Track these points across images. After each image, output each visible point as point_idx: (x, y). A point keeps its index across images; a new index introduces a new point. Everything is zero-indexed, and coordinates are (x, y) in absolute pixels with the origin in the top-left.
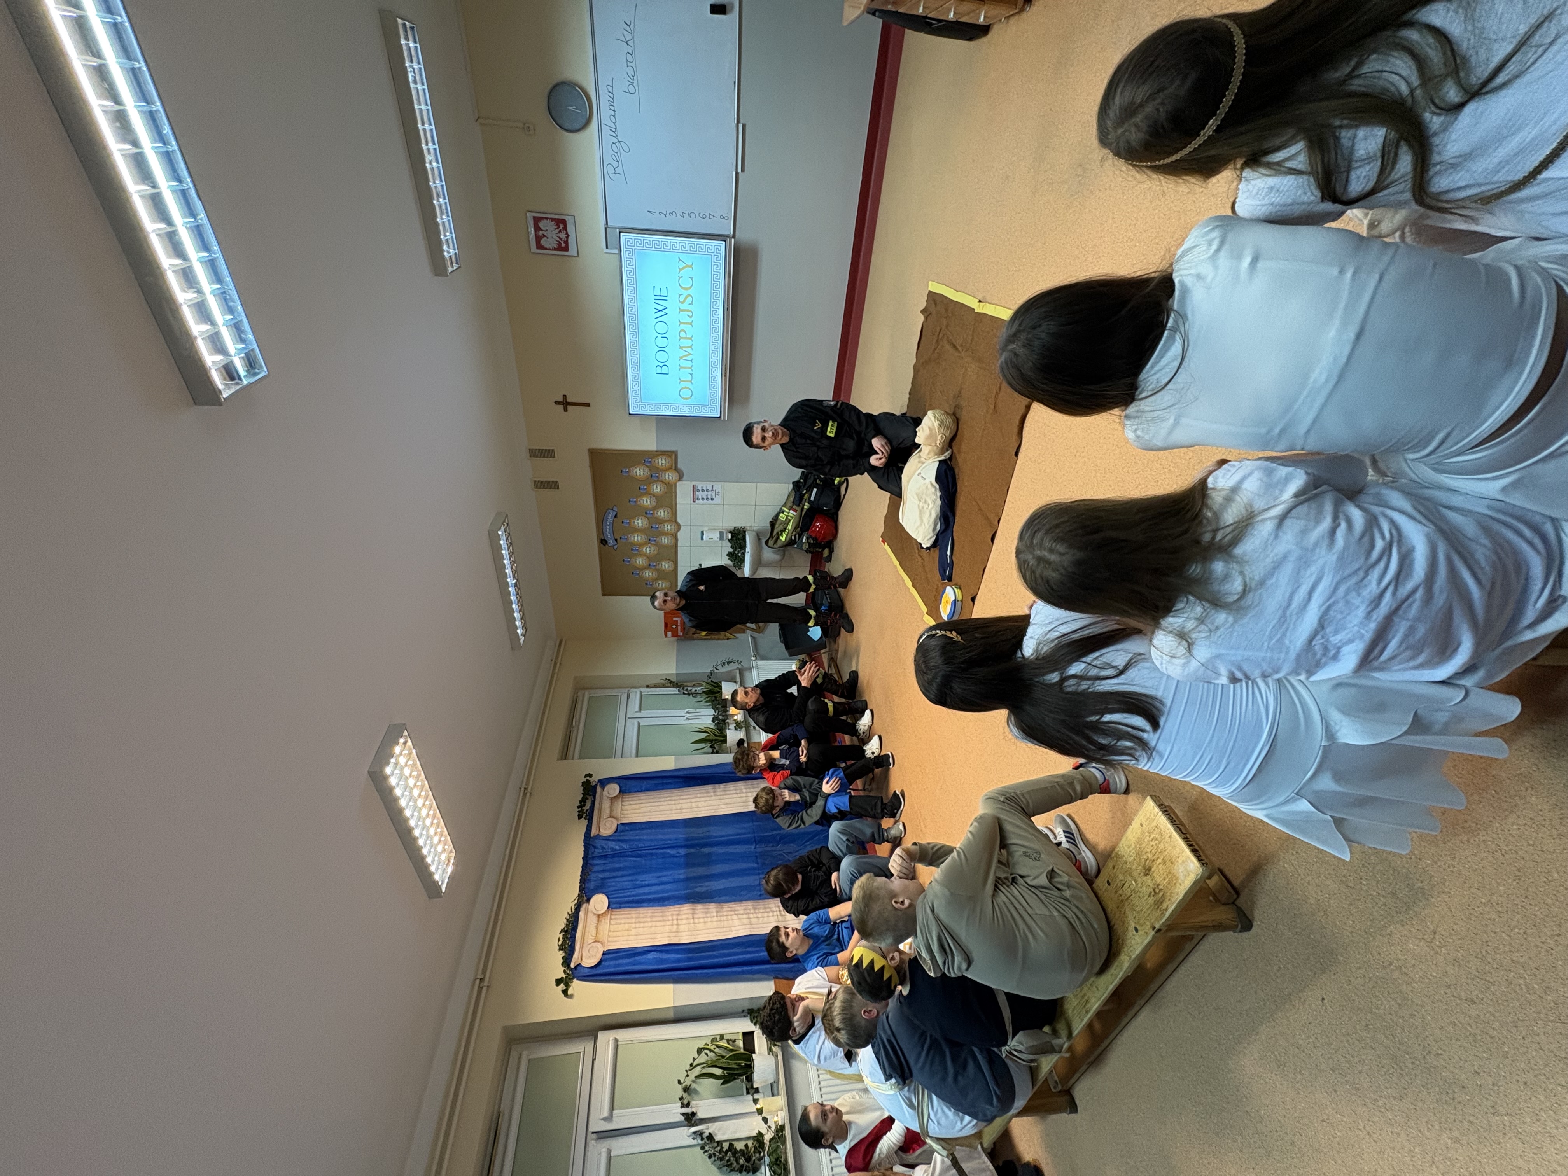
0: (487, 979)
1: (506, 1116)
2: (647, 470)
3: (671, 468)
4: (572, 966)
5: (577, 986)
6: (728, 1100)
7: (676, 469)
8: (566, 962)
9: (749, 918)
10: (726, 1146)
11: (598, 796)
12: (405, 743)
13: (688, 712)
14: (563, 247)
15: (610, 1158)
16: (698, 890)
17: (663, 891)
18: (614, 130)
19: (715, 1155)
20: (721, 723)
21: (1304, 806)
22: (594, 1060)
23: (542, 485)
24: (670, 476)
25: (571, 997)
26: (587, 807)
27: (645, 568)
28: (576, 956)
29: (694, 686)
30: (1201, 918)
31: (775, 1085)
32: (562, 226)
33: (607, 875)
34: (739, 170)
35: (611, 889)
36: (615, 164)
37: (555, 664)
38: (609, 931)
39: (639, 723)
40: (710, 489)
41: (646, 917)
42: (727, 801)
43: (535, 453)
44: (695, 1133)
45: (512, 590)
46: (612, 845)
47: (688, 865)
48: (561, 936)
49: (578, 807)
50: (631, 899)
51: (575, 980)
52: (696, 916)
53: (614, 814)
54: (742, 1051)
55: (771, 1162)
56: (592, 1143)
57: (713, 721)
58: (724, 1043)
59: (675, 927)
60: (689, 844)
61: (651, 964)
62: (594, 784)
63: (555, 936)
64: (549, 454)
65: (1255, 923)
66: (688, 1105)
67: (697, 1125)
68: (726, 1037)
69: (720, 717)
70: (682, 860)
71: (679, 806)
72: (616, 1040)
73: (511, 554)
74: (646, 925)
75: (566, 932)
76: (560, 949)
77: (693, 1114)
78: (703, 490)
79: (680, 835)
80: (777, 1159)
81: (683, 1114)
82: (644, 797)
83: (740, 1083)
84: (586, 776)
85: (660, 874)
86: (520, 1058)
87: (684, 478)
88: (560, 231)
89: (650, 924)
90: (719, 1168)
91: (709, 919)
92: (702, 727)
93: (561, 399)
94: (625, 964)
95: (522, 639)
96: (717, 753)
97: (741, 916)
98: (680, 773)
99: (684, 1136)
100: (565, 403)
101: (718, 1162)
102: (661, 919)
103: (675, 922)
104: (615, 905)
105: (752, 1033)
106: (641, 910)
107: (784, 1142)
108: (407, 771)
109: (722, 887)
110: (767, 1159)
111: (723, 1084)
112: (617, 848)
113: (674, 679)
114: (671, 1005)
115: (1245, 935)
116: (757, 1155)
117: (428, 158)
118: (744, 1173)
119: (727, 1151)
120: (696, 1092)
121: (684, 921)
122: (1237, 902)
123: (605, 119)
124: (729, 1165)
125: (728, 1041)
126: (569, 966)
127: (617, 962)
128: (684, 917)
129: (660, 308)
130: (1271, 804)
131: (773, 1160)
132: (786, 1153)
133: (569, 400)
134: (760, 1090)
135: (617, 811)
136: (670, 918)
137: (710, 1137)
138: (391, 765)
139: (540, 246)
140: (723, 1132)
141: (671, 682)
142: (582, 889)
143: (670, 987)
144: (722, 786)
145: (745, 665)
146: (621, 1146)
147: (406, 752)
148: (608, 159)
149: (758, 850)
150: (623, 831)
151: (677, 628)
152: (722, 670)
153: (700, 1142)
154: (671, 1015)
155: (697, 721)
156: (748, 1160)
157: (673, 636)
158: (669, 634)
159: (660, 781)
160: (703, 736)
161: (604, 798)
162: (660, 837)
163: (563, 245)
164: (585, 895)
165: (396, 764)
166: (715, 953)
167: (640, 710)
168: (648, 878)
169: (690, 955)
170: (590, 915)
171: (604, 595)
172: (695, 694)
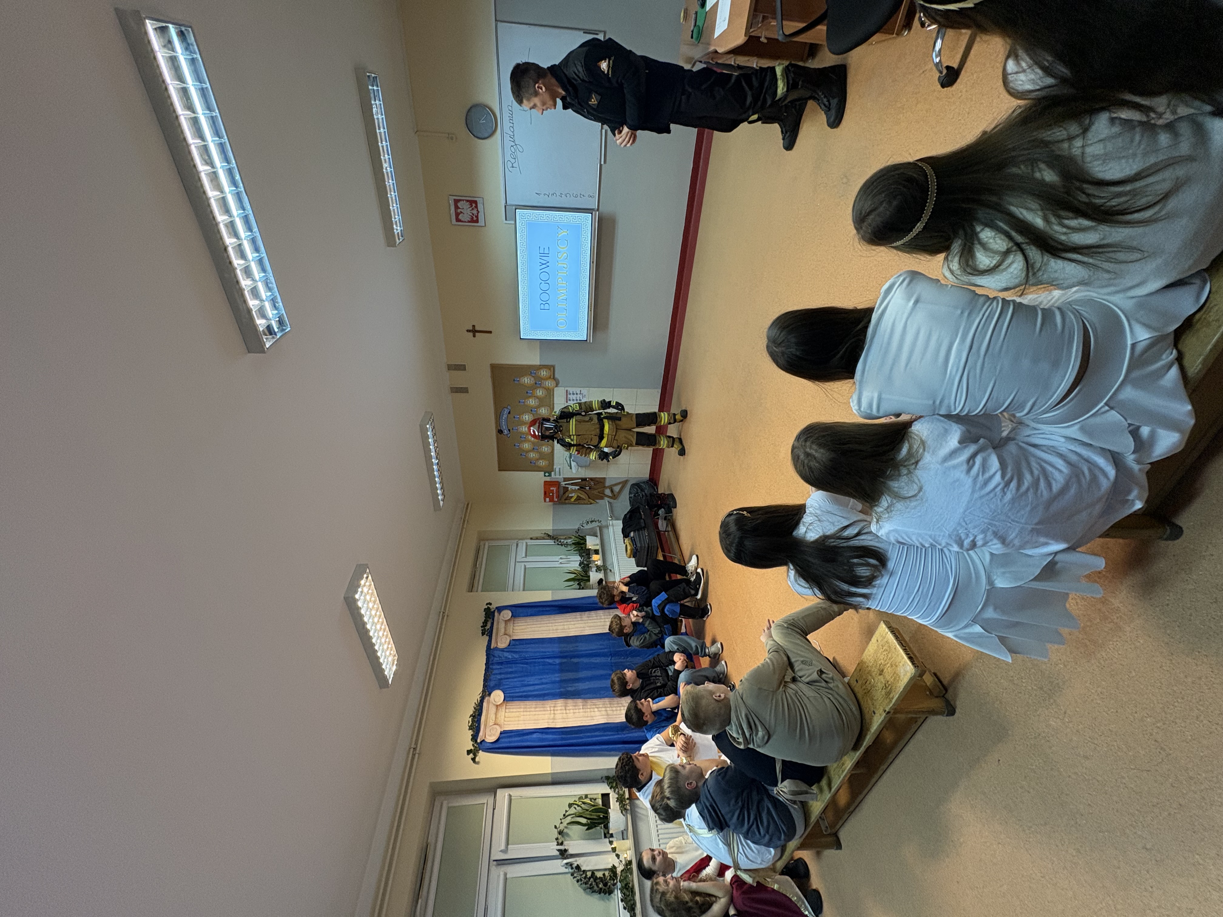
0: (418, 749)
1: (432, 848)
2: (532, 379)
3: (550, 378)
4: (479, 741)
5: (482, 755)
6: (590, 842)
7: (554, 378)
8: (474, 738)
9: (606, 711)
10: (589, 874)
11: (496, 619)
12: (367, 578)
13: (561, 558)
14: (475, 220)
15: (506, 879)
16: (569, 689)
17: (543, 689)
18: (512, 137)
19: (581, 880)
20: (586, 567)
21: (978, 629)
22: (494, 809)
23: (457, 390)
24: (549, 384)
25: (478, 763)
26: (488, 627)
27: (530, 451)
28: (481, 734)
29: (565, 539)
30: (921, 706)
31: (625, 832)
32: (474, 205)
33: (503, 676)
34: (602, 163)
35: (506, 687)
36: (513, 161)
37: (464, 521)
38: (505, 717)
39: (525, 566)
40: (579, 392)
41: (531, 708)
42: (590, 624)
43: (452, 367)
44: (567, 864)
45: (435, 467)
46: (506, 654)
47: (561, 671)
48: (470, 720)
49: (482, 627)
50: (521, 694)
51: (480, 751)
52: (568, 708)
53: (507, 632)
54: (601, 806)
55: (622, 887)
56: (493, 868)
57: (580, 565)
58: (588, 801)
59: (552, 715)
60: (562, 655)
61: (534, 741)
62: (493, 610)
63: (466, 720)
64: (461, 368)
65: (957, 711)
66: (562, 844)
67: (568, 858)
68: (589, 796)
69: (585, 562)
70: (557, 667)
71: (555, 628)
72: (510, 796)
73: (435, 441)
74: (531, 713)
75: (474, 716)
76: (470, 729)
77: (566, 850)
78: (573, 394)
79: (555, 649)
80: (626, 885)
81: (558, 850)
82: (529, 620)
83: (600, 829)
84: (487, 604)
85: (542, 677)
86: (442, 806)
87: (560, 384)
88: (473, 209)
89: (534, 713)
90: (585, 890)
91: (577, 711)
92: (572, 569)
93: (471, 328)
94: (516, 741)
95: (441, 503)
96: (583, 589)
97: (600, 709)
98: (556, 603)
99: (559, 865)
100: (474, 331)
101: (584, 886)
102: (542, 709)
103: (552, 712)
104: (509, 698)
105: (608, 794)
106: (528, 703)
107: (631, 873)
108: (368, 597)
109: (586, 687)
110: (619, 884)
111: (587, 829)
112: (510, 657)
113: (551, 534)
114: (549, 771)
115: (951, 718)
116: (612, 882)
117: (385, 165)
118: (602, 894)
119: (590, 878)
120: (567, 835)
121: (559, 712)
122: (946, 696)
123: (506, 129)
124: (591, 888)
125: (591, 799)
126: (476, 741)
127: (511, 740)
128: (559, 708)
129: (545, 262)
130: (958, 628)
131: (623, 885)
132: (633, 881)
133: (477, 328)
134: (614, 835)
135: (510, 631)
136: (549, 709)
137: (578, 867)
138: (359, 593)
139: (458, 220)
140: (587, 864)
141: (549, 535)
142: (485, 686)
143: (548, 759)
144: (587, 613)
145: (604, 523)
146: (514, 871)
147: (368, 584)
148: (508, 157)
149: (613, 661)
150: (514, 645)
151: (553, 495)
152: (587, 527)
153: (571, 870)
154: (549, 779)
155: (568, 565)
156: (605, 885)
157: (550, 501)
158: (548, 499)
159: (541, 609)
160: (573, 576)
161: (500, 620)
162: (542, 650)
163: (475, 219)
164: (487, 691)
165: (362, 592)
166: (581, 735)
167: (526, 556)
168: (532, 680)
169: (564, 736)
170: (491, 705)
171: (499, 470)
172: (566, 545)
